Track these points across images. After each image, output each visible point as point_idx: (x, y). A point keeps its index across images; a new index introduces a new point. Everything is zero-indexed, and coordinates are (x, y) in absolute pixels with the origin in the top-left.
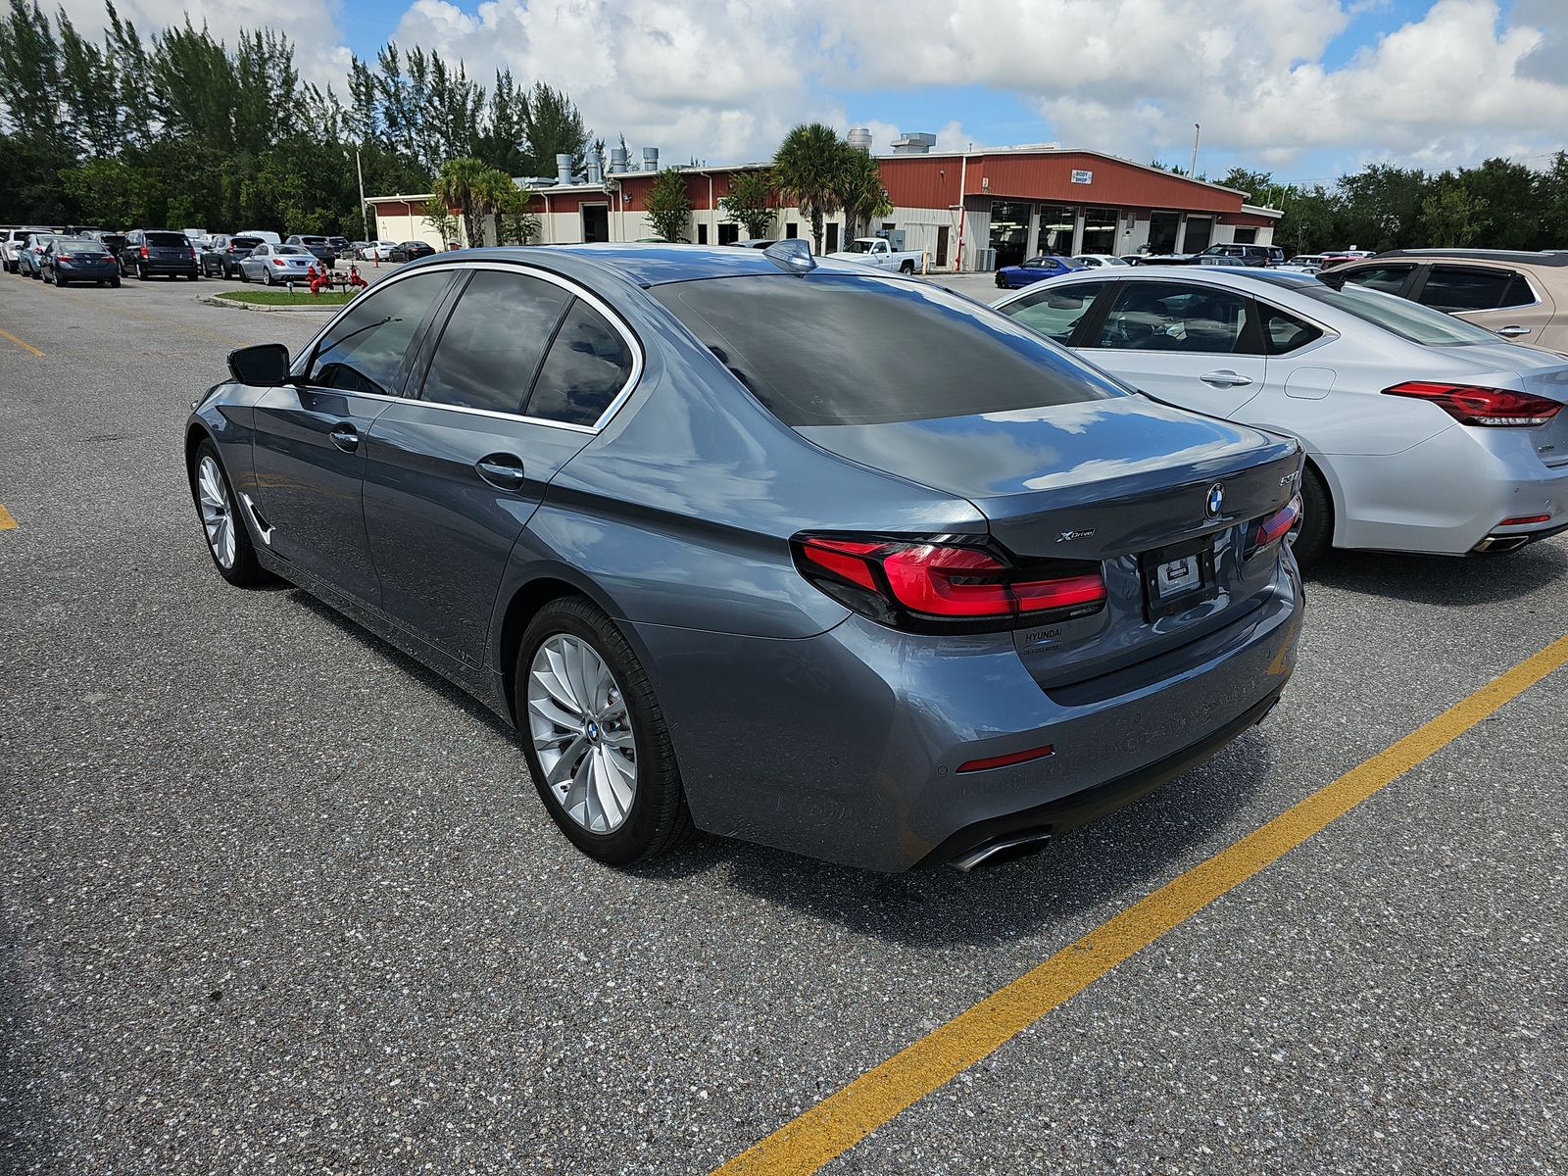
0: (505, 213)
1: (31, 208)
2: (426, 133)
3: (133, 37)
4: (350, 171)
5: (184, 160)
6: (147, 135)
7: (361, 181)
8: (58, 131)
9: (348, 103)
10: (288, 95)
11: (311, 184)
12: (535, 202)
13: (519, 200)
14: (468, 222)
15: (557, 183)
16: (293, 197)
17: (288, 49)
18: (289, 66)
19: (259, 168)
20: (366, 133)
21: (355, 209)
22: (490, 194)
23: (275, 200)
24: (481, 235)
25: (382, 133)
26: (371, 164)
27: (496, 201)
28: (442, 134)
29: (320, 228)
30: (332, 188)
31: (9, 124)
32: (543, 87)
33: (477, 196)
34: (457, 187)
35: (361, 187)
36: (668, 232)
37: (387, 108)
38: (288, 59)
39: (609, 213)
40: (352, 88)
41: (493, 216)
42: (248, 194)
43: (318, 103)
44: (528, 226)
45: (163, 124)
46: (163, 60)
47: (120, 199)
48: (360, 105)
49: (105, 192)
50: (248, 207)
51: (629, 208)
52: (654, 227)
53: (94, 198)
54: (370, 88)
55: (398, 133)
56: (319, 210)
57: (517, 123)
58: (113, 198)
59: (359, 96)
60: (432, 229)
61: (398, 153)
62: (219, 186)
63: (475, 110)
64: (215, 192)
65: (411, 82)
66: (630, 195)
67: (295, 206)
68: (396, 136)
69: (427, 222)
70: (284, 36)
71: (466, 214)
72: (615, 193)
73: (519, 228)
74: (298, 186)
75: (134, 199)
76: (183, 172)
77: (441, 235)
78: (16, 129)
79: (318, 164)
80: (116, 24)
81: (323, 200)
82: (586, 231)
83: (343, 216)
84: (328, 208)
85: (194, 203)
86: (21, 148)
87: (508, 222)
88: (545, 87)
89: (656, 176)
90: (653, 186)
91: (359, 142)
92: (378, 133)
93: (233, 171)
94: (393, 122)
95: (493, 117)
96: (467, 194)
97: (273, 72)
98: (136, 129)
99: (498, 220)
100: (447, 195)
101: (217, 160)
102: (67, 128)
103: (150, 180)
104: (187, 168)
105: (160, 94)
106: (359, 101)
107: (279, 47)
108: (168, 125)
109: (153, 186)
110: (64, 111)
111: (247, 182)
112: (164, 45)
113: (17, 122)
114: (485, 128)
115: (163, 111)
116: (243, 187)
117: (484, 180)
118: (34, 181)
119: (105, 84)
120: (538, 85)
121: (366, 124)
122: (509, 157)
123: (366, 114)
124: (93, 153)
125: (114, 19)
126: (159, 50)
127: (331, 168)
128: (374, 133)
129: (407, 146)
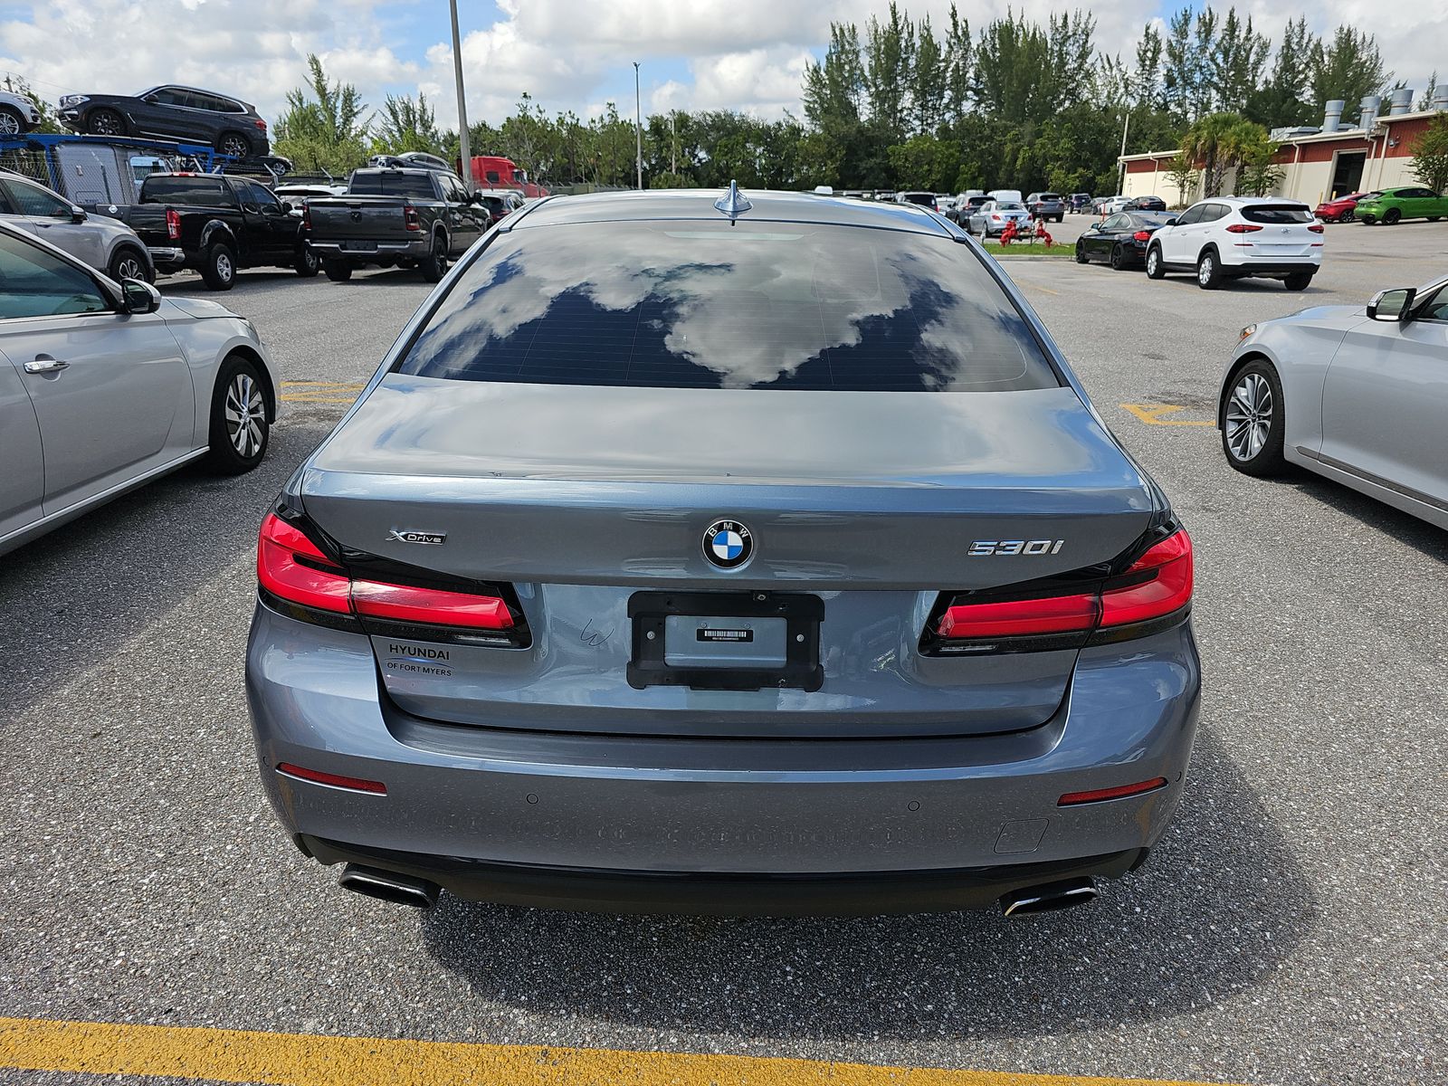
0: (1248, 165)
1: (864, 177)
2: (1201, 91)
3: (966, 34)
4: (1117, 133)
5: (980, 132)
6: (960, 114)
7: (1124, 142)
8: (898, 114)
9: (1132, 69)
10: (1080, 67)
11: (1080, 146)
12: (1285, 152)
13: (1267, 151)
14: (1209, 175)
15: (1321, 131)
16: (1061, 159)
17: (1090, 26)
18: (1087, 41)
19: (1039, 134)
20: (1142, 96)
21: (1112, 168)
22: (1237, 147)
23: (1046, 162)
24: (1219, 188)
25: (1158, 94)
26: (1137, 125)
27: (1242, 153)
28: (1218, 89)
29: (1077, 187)
30: (1097, 149)
31: (868, 112)
32: (1345, 31)
33: (1222, 149)
34: (1206, 141)
35: (1124, 147)
36: (1435, 179)
37: (1168, 71)
38: (1087, 35)
39: (1366, 160)
40: (1139, 54)
41: (1235, 169)
42: (1024, 158)
43: (1107, 72)
44: (1271, 178)
45: (973, 103)
46: (985, 49)
47: (926, 167)
48: (1143, 70)
49: (917, 163)
50: (1022, 170)
51: (1393, 153)
52: (1416, 174)
53: (908, 167)
54: (1157, 51)
55: (1173, 93)
56: (1080, 170)
57: (1302, 72)
58: (921, 167)
59: (1144, 61)
60: (1172, 183)
61: (1169, 112)
62: (1002, 153)
63: (1258, 62)
64: (998, 158)
65: (1196, 43)
66: (1397, 140)
67: (1061, 167)
68: (1171, 96)
69: (1169, 177)
70: (1090, 15)
71: (1209, 167)
72: (1380, 139)
73: (1260, 180)
74: (1068, 149)
75: (936, 166)
76: (977, 142)
77: (1180, 189)
78: (871, 116)
79: (1089, 128)
80: (955, 25)
81: (1087, 161)
82: (1335, 181)
83: (1100, 175)
84: (1088, 168)
85: (979, 168)
86: (868, 129)
87: (1250, 174)
88: (1348, 30)
89: (1435, 117)
90: (1428, 128)
91: (1133, 104)
92: (1155, 94)
93: (1015, 140)
94: (1170, 82)
95: (1278, 69)
96: (1214, 148)
97: (1073, 49)
98: (953, 110)
99: (1241, 172)
100: (1193, 150)
101: (1007, 129)
102: (905, 112)
103: (951, 150)
104: (981, 139)
105: (977, 78)
106: (1143, 66)
107: (1082, 25)
108: (978, 103)
109: (952, 155)
110: (907, 99)
111: (1025, 148)
112: (988, 37)
113: (873, 111)
114: (1266, 81)
115: (976, 92)
116: (1021, 152)
117: (1234, 133)
118: (871, 155)
119: (941, 74)
120: (1342, 29)
121: (1145, 87)
122: (1283, 109)
123: (1147, 78)
124: (919, 132)
125: (954, 19)
126: (984, 41)
127: (1101, 131)
128: (1150, 94)
129: (1180, 105)
